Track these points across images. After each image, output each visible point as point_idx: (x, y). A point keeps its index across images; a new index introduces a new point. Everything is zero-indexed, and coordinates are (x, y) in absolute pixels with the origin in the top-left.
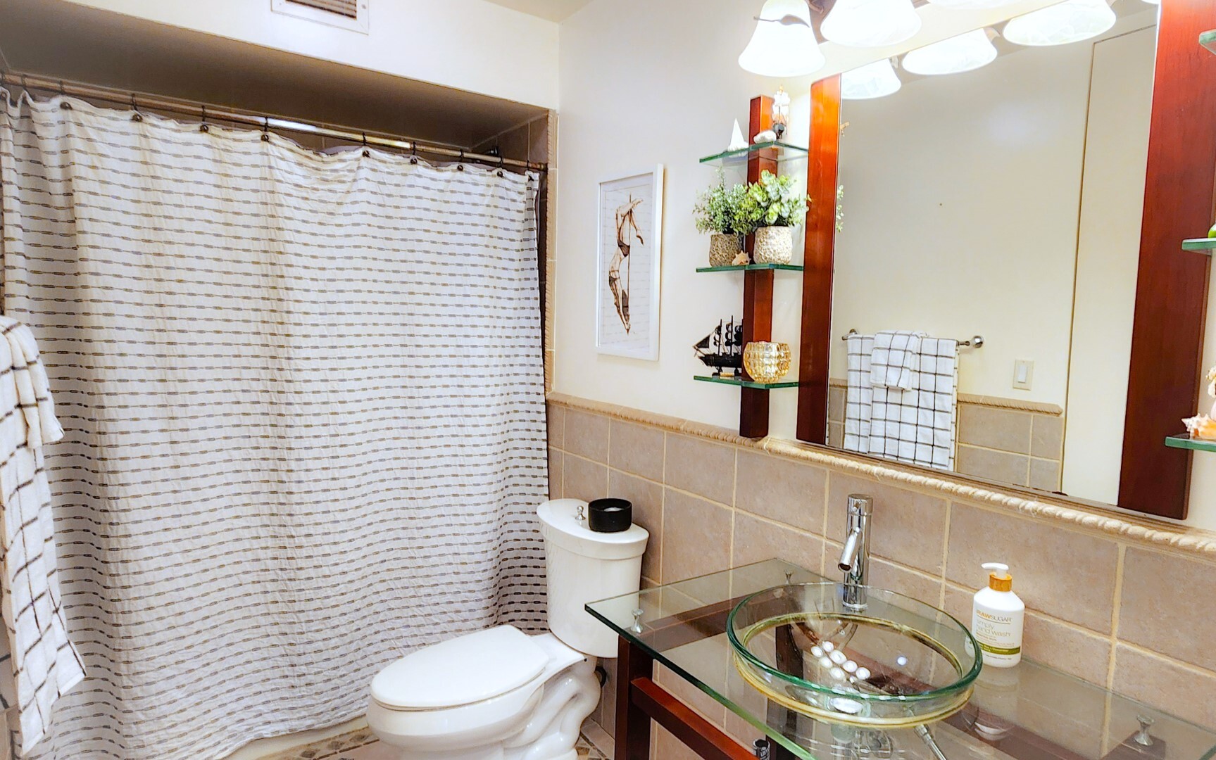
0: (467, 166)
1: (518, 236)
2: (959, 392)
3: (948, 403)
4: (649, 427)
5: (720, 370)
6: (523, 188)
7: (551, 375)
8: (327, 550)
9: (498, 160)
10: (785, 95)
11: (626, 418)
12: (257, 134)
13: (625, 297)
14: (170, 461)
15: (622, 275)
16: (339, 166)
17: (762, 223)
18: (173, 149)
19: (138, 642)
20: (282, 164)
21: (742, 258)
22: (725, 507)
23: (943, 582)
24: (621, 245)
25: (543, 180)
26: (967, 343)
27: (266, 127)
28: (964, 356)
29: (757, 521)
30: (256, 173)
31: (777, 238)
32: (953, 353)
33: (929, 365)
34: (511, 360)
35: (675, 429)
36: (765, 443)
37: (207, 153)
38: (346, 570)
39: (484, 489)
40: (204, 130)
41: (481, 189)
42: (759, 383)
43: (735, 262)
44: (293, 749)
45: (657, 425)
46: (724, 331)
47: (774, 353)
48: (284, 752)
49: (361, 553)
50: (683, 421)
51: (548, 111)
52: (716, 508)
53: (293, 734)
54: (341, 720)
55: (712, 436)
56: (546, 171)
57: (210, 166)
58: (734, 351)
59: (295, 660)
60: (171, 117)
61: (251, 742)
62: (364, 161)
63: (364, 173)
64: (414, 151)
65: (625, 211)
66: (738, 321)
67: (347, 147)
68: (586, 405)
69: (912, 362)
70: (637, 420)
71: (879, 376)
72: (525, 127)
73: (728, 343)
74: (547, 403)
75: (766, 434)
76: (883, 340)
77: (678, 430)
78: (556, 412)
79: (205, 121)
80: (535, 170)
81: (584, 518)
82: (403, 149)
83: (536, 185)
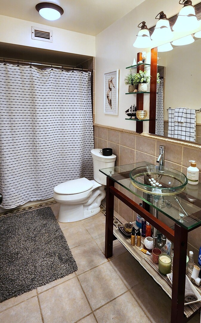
0: (75, 71)
1: (86, 87)
2: (197, 123)
3: (193, 126)
4: (116, 131)
5: (131, 117)
6: (87, 76)
7: (94, 119)
8: (44, 159)
9: (82, 69)
10: (145, 52)
11: (111, 129)
12: (29, 66)
13: (111, 101)
14: (12, 139)
15: (110, 95)
16: (46, 72)
17: (140, 83)
18: (12, 70)
19: (6, 178)
20: (34, 73)
21: (135, 91)
22: (134, 150)
23: (182, 166)
24: (110, 88)
25: (92, 74)
26: (198, 110)
27: (31, 65)
28: (198, 114)
29: (141, 153)
30: (29, 75)
31: (143, 86)
32: (195, 113)
33: (189, 116)
34: (85, 116)
35: (122, 131)
36: (142, 134)
37: (19, 71)
38: (48, 164)
39: (79, 146)
40: (18, 66)
41: (77, 76)
42: (140, 120)
43: (134, 92)
44: (37, 204)
45: (118, 131)
46: (132, 108)
47: (143, 113)
48: (36, 205)
49: (52, 160)
50: (124, 129)
51: (93, 57)
52: (131, 150)
53: (38, 201)
54: (48, 198)
55: (130, 133)
56: (93, 71)
57: (19, 74)
58: (135, 113)
59: (38, 184)
60: (11, 64)
61: (29, 202)
62: (52, 71)
63: (52, 74)
64: (62, 68)
65: (110, 80)
66: (136, 105)
67: (48, 68)
68: (102, 126)
69: (184, 115)
70: (114, 130)
71: (176, 119)
72: (88, 61)
73: (133, 111)
74: (93, 126)
75: (142, 132)
76: (177, 110)
77: (123, 131)
78: (95, 128)
79: (18, 64)
80: (90, 71)
81: (101, 153)
82: (60, 68)
83: (90, 75)
